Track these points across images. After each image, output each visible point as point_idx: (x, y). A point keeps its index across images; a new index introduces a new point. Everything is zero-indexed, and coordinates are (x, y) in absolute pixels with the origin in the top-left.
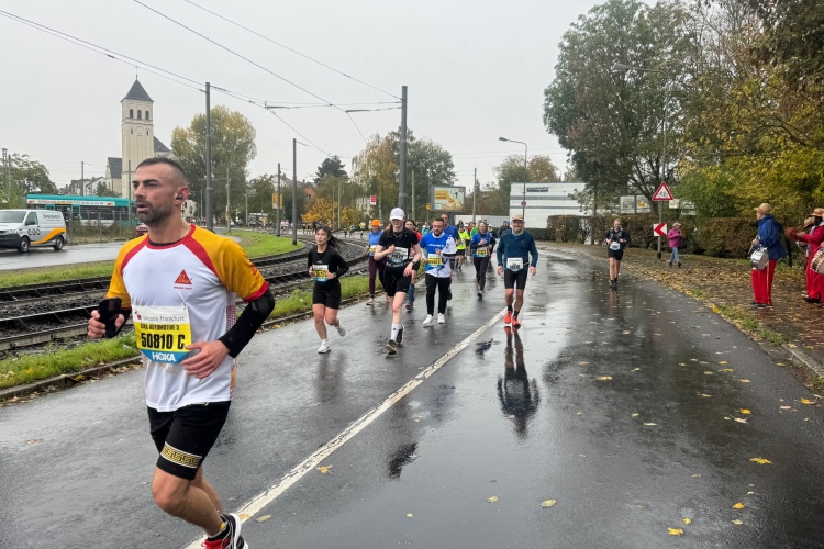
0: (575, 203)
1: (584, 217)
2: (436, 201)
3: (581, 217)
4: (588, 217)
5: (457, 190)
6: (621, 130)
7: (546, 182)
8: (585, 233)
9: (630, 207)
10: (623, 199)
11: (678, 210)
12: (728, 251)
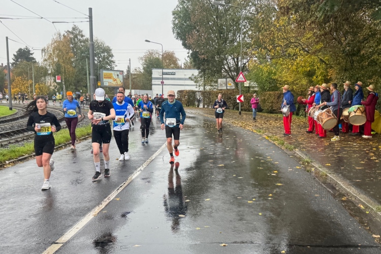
0: (192, 83)
1: (199, 91)
2: (104, 80)
3: (196, 91)
4: (201, 91)
5: (118, 73)
6: (217, 39)
7: (173, 68)
8: (199, 101)
9: (224, 85)
10: (220, 80)
11: (249, 87)
12: (274, 110)
